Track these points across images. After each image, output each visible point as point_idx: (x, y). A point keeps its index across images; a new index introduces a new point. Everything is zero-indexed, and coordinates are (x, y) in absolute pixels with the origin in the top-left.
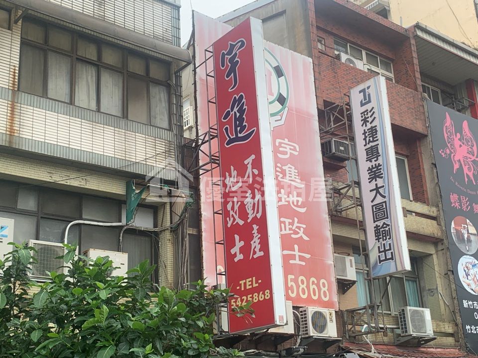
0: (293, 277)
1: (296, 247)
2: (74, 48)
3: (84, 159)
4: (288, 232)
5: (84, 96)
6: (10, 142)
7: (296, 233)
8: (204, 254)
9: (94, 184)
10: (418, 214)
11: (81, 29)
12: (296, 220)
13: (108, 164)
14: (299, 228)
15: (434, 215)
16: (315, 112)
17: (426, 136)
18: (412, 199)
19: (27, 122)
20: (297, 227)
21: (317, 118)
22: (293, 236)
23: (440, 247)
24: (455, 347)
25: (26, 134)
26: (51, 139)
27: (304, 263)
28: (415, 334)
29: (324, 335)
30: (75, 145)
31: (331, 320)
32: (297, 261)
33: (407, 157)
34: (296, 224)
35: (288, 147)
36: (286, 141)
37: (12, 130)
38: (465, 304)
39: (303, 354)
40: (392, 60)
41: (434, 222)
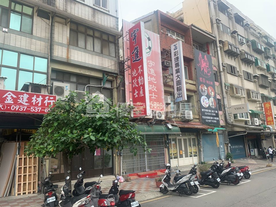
0: (152, 102)
1: (153, 93)
2: (86, 31)
3: (90, 66)
4: (151, 89)
5: (89, 46)
6: (68, 61)
7: (153, 89)
8: (126, 95)
9: (93, 74)
10: (190, 84)
11: (88, 25)
12: (153, 85)
13: (97, 68)
14: (154, 88)
15: (195, 84)
16: (160, 52)
17: (193, 60)
18: (188, 79)
19: (72, 55)
20: (154, 87)
21: (160, 54)
23: (196, 93)
24: (199, 122)
25: (72, 58)
26: (80, 60)
27: (155, 98)
28: (187, 119)
29: (161, 119)
30: (87, 62)
31: (163, 114)
32: (153, 98)
33: (187, 66)
34: (153, 87)
35: (152, 63)
36: (151, 61)
37: (68, 57)
38: (203, 110)
39: (155, 124)
40: (184, 36)
41: (195, 86)
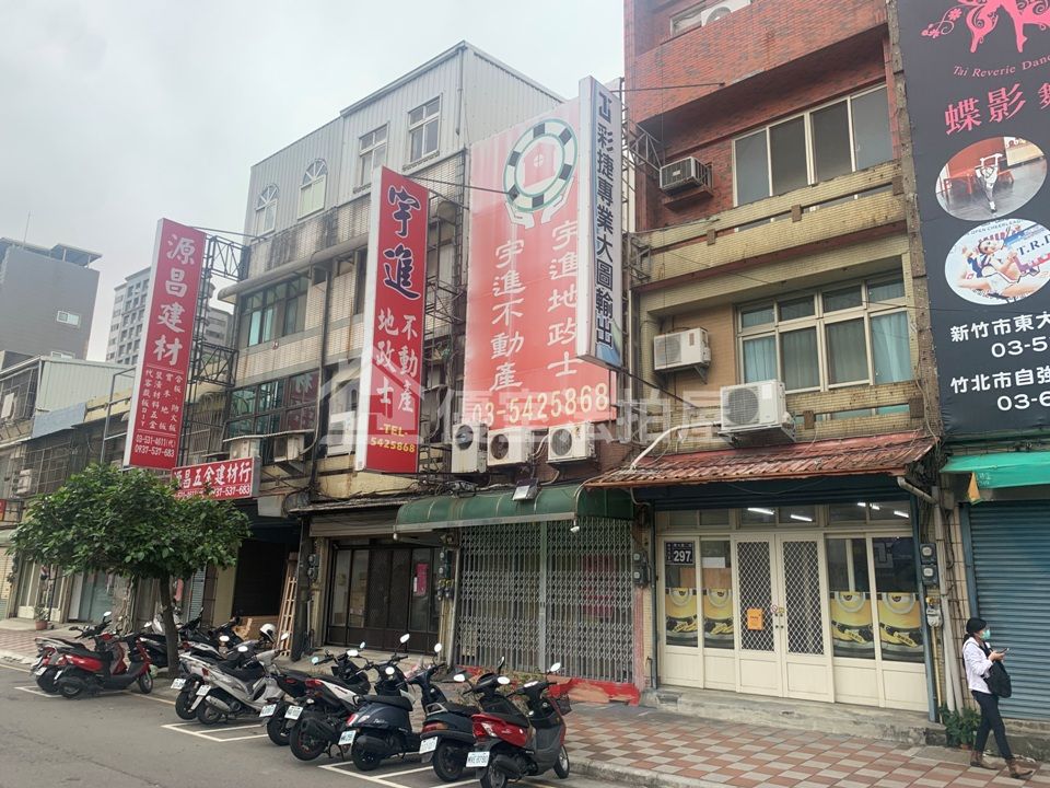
4: (558, 339)
22: (563, 342)
27: (574, 372)
29: (567, 457)
32: (567, 372)
36: (567, 223)
38: (958, 334)
